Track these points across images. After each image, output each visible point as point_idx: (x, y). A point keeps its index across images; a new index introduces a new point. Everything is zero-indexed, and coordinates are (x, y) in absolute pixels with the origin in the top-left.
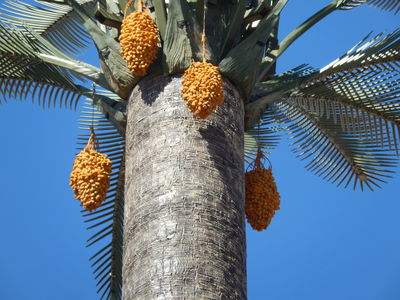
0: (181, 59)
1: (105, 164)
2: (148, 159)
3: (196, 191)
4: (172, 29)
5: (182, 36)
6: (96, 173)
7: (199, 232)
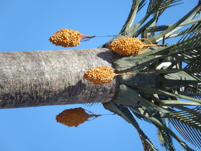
0: (120, 66)
4: (135, 60)
5: (131, 65)
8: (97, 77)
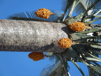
0: (73, 37)
1: (46, 17)
2: (48, 28)
3: (39, 40)
4: (80, 35)
5: (78, 38)
6: (44, 15)
7: (29, 40)
8: (65, 45)
